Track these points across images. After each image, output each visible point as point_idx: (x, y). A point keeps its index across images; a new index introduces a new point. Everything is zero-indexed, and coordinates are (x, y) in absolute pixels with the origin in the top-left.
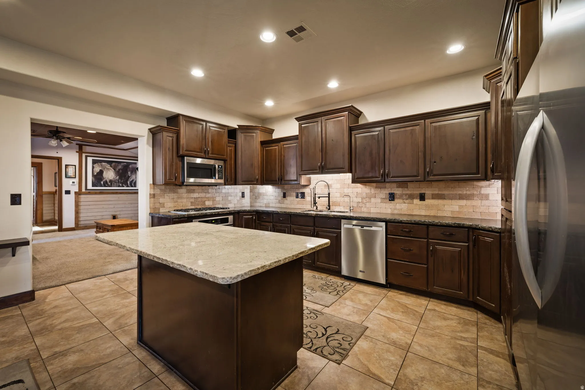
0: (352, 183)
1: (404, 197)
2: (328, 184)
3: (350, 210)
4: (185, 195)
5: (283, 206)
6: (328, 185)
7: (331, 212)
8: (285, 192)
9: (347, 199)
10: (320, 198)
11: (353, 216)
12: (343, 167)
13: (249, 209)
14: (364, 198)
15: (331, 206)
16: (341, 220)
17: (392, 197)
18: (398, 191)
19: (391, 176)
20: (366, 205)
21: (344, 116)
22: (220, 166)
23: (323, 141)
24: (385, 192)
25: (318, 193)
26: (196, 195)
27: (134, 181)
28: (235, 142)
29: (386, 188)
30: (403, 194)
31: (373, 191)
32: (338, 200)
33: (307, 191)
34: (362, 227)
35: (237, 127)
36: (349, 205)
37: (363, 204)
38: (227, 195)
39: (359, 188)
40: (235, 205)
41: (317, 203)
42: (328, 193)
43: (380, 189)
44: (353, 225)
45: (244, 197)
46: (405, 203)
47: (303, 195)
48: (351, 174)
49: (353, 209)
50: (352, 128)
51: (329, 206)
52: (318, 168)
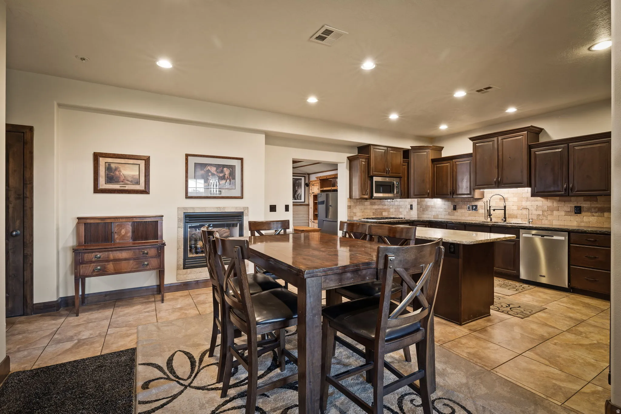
0: (531, 196)
1: (593, 211)
2: (503, 197)
3: (529, 222)
4: (369, 207)
5: (453, 217)
6: (504, 199)
7: (508, 223)
8: (456, 204)
9: (525, 212)
10: (495, 210)
11: (532, 227)
12: (522, 182)
13: (417, 219)
14: (545, 211)
15: (507, 219)
16: (519, 230)
17: (578, 210)
18: (585, 205)
19: (576, 190)
20: (547, 217)
21: (523, 135)
22: (397, 182)
23: (499, 158)
24: (569, 205)
25: (492, 206)
26: (376, 207)
27: (300, 195)
28: (408, 161)
29: (571, 201)
30: (593, 207)
31: (555, 204)
32: (515, 212)
33: (480, 204)
34: (543, 236)
35: (410, 148)
36: (528, 218)
37: (544, 216)
38: (399, 207)
39: (540, 201)
40: (404, 215)
41: (492, 215)
42: (504, 206)
43: (563, 203)
44: (533, 235)
45: (412, 209)
46: (594, 216)
47: (475, 208)
48: (530, 188)
49: (532, 222)
50: (530, 146)
51: (505, 218)
52: (494, 183)
